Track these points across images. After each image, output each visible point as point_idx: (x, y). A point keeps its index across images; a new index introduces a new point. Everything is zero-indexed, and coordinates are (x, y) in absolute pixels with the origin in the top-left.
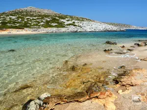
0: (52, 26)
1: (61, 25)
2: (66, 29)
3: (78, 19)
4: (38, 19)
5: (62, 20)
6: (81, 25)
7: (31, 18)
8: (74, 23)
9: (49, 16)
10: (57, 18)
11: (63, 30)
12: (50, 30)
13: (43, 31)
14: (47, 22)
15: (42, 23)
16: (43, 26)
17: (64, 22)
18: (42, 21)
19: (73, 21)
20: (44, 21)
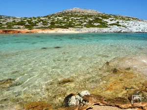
0: (95, 26)
1: (104, 25)
2: (109, 29)
3: (123, 19)
4: (81, 19)
5: (105, 20)
6: (126, 24)
7: (75, 18)
8: (118, 22)
9: (92, 16)
10: (100, 18)
11: (105, 30)
12: (92, 30)
13: (85, 30)
14: (90, 22)
15: (85, 23)
16: (85, 26)
17: (107, 22)
18: (85, 21)
19: (117, 20)
20: (87, 21)
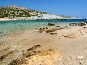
0: (23, 16)
1: (29, 16)
2: (32, 18)
3: (40, 13)
4: (15, 12)
6: (41, 16)
8: (37, 14)
9: (22, 10)
10: (27, 12)
12: (21, 18)
13: (16, 19)
14: (21, 14)
15: (17, 15)
17: (31, 14)
18: (17, 13)
